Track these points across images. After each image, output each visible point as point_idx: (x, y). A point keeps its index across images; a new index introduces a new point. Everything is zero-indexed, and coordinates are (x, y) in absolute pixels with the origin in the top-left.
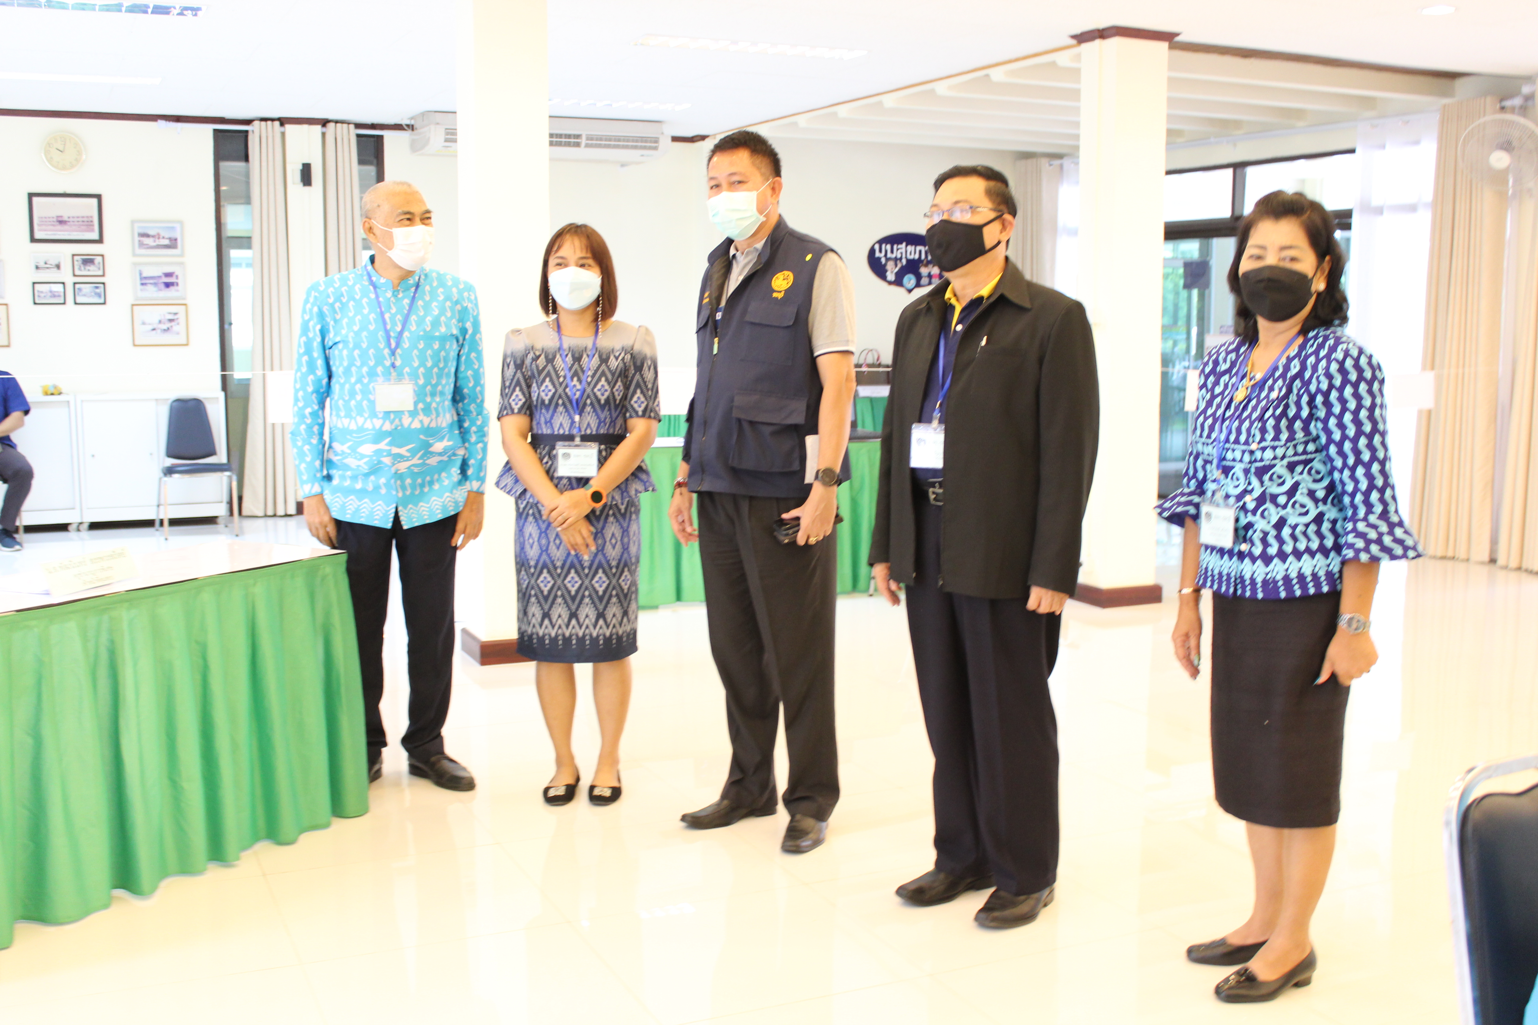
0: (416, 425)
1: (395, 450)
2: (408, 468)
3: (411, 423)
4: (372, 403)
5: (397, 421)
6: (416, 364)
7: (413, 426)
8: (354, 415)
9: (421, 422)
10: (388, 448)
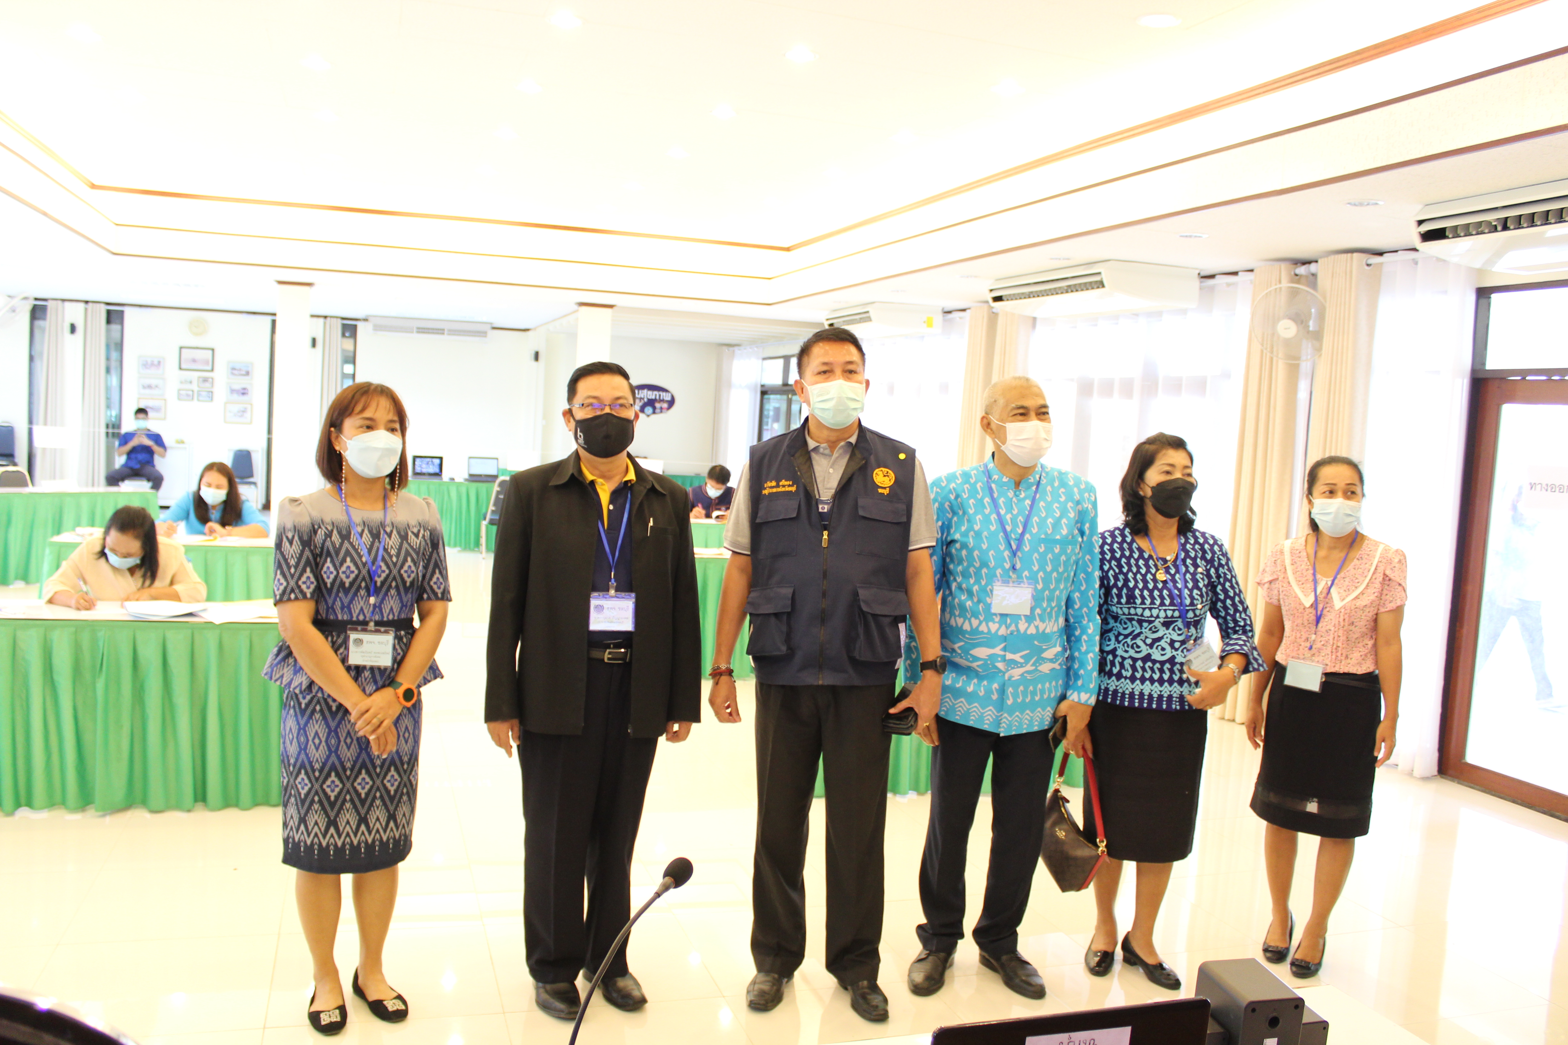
0: (1032, 630)
1: (1009, 656)
2: (1022, 675)
3: (1027, 629)
4: (988, 607)
5: (1013, 628)
6: (1035, 569)
7: (1029, 632)
8: (969, 616)
9: (1037, 627)
10: (1002, 653)
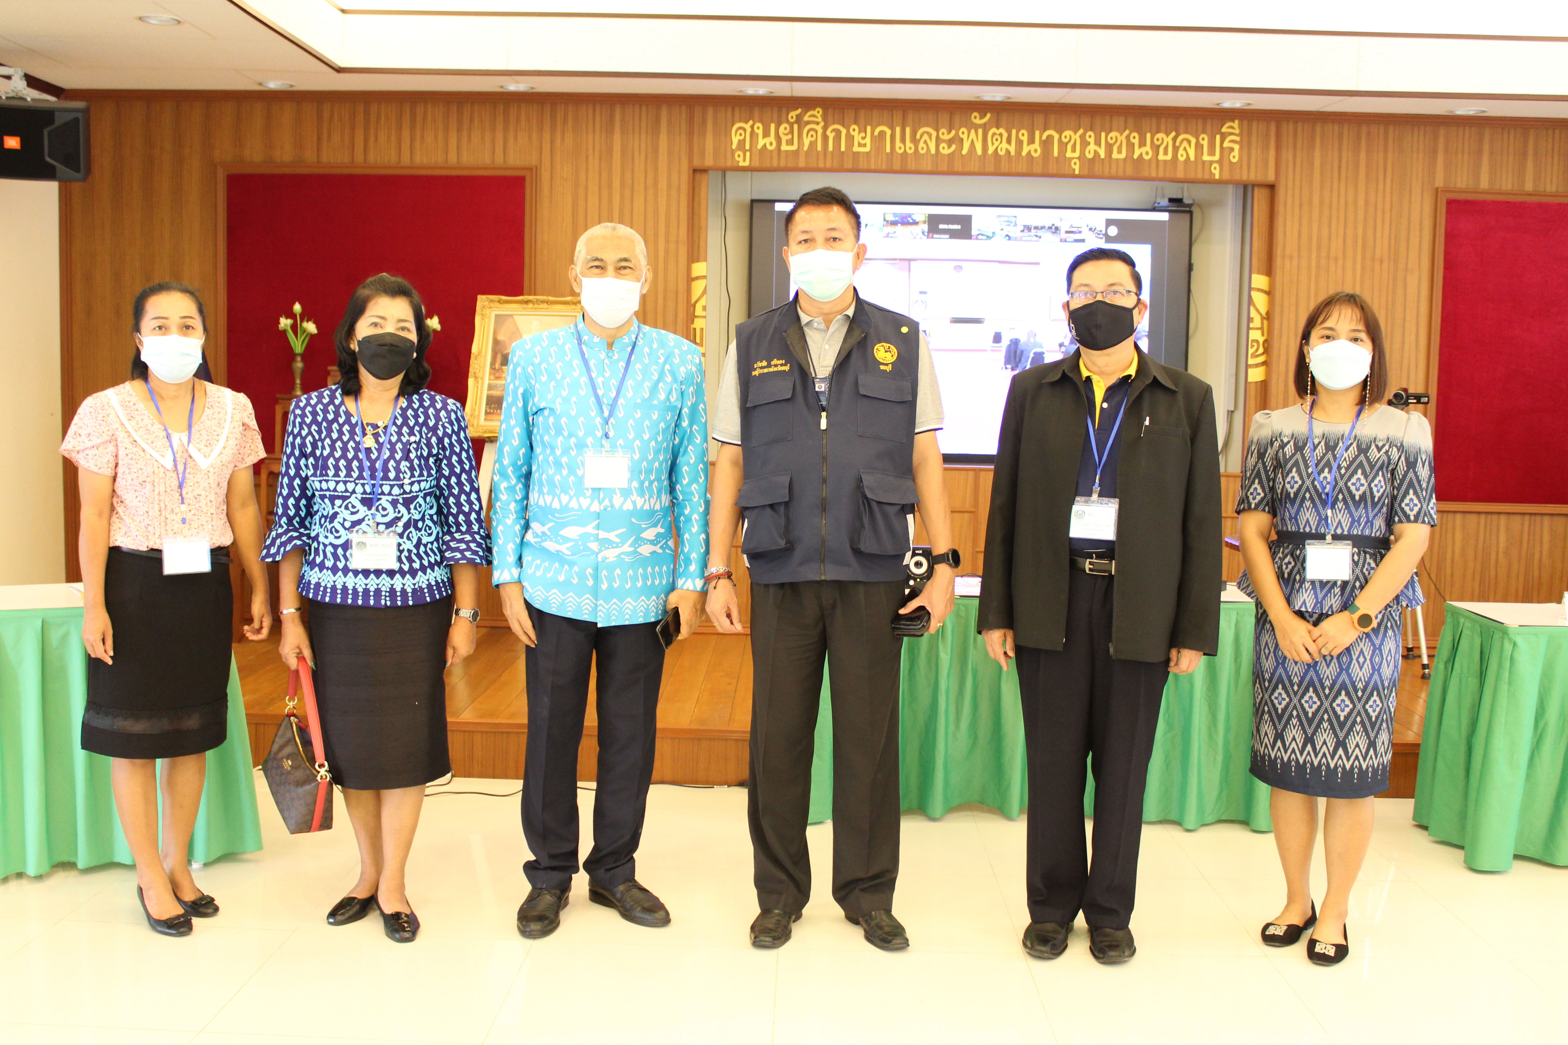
0: (628, 506)
1: (603, 535)
2: (618, 556)
3: (623, 504)
4: (580, 480)
5: (607, 502)
6: (631, 437)
7: (625, 508)
8: (558, 493)
9: (634, 503)
10: (595, 532)
